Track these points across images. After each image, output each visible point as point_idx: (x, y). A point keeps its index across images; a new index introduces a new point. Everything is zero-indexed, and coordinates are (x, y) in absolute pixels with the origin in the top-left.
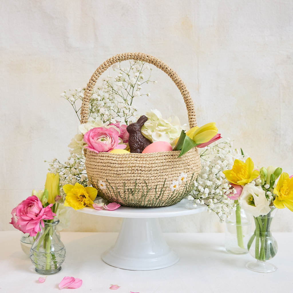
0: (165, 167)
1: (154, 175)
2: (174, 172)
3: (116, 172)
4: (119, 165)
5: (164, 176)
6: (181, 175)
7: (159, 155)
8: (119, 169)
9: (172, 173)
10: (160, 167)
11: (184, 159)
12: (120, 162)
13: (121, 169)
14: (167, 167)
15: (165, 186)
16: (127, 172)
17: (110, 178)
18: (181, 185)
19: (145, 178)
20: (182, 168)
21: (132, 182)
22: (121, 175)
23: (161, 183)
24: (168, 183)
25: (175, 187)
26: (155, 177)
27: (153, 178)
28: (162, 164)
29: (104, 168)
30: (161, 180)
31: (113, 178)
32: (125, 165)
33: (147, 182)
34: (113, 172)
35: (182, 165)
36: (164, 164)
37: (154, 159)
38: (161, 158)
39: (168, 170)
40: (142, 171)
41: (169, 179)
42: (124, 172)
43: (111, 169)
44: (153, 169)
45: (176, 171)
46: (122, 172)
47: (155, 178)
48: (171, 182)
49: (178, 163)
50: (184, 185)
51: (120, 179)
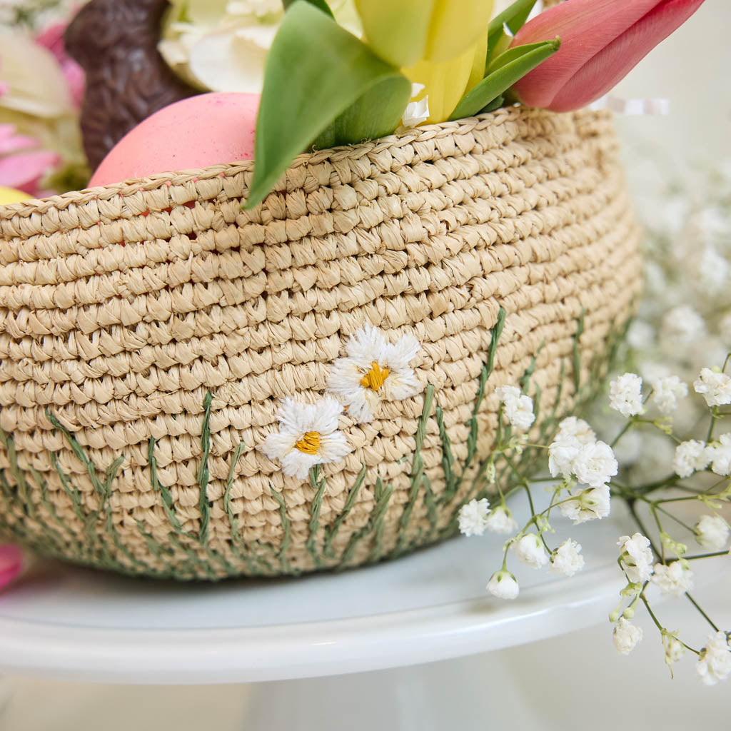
0: (186, 298)
1: (101, 364)
2: (281, 333)
5: (185, 371)
6: (351, 346)
7: (136, 203)
9: (262, 336)
10: (141, 303)
11: (373, 214)
14: (212, 294)
15: (224, 442)
18: (372, 431)
19: (47, 395)
20: (357, 294)
23: (180, 425)
24: (241, 418)
25: (307, 442)
26: (119, 383)
27: (103, 391)
28: (157, 277)
30: (174, 403)
33: (67, 419)
35: (353, 270)
36: (180, 270)
37: (92, 235)
38: (158, 223)
39: (216, 319)
40: (18, 341)
41: (244, 390)
44: (89, 319)
45: (295, 322)
47: (122, 387)
48: (264, 413)
49: (305, 252)
50: (411, 426)
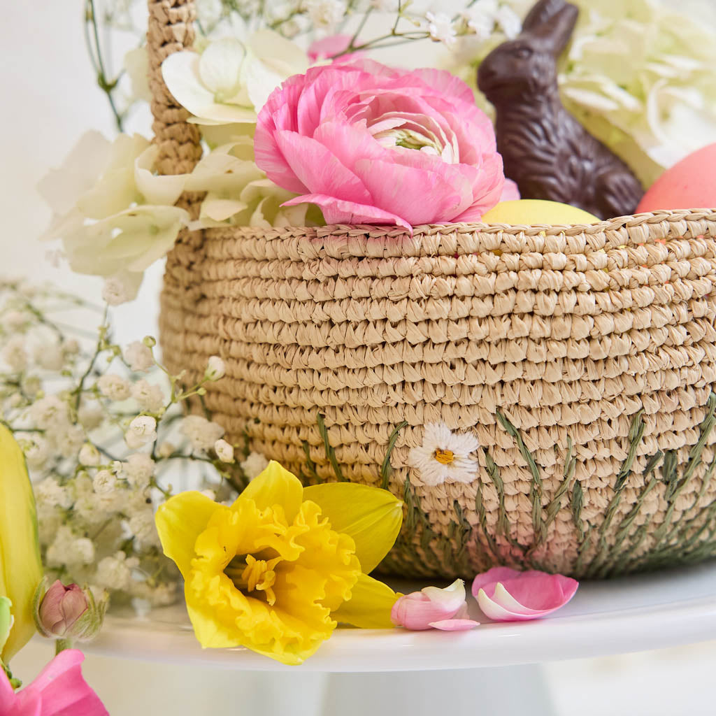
3: (583, 350)
4: (605, 299)
8: (607, 324)
12: (603, 278)
13: (626, 322)
16: (660, 338)
17: (534, 398)
21: (690, 400)
22: (625, 362)
29: (481, 331)
31: (559, 395)
32: (648, 295)
34: (560, 350)
42: (643, 341)
43: (538, 328)
46: (626, 340)
51: (614, 389)
